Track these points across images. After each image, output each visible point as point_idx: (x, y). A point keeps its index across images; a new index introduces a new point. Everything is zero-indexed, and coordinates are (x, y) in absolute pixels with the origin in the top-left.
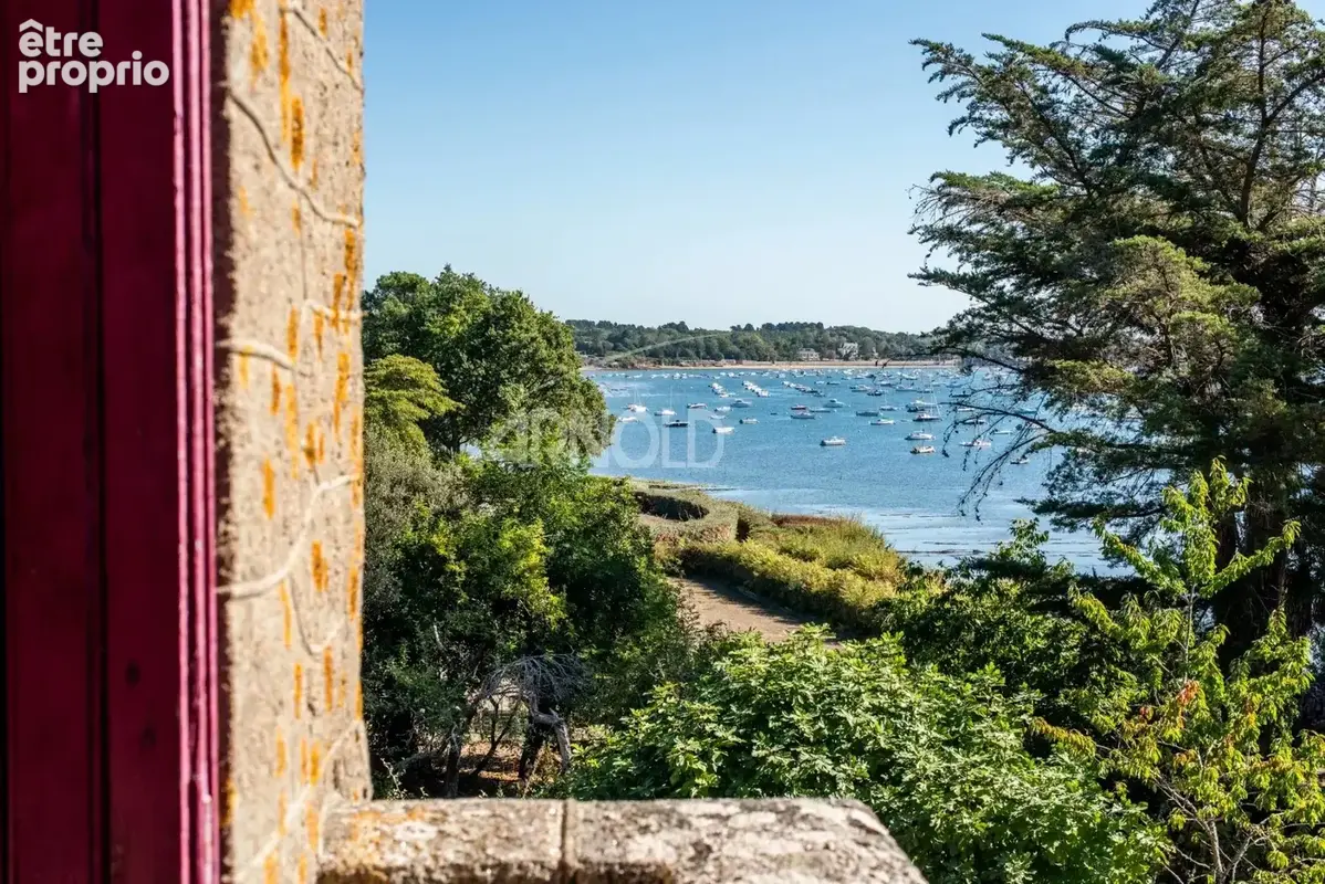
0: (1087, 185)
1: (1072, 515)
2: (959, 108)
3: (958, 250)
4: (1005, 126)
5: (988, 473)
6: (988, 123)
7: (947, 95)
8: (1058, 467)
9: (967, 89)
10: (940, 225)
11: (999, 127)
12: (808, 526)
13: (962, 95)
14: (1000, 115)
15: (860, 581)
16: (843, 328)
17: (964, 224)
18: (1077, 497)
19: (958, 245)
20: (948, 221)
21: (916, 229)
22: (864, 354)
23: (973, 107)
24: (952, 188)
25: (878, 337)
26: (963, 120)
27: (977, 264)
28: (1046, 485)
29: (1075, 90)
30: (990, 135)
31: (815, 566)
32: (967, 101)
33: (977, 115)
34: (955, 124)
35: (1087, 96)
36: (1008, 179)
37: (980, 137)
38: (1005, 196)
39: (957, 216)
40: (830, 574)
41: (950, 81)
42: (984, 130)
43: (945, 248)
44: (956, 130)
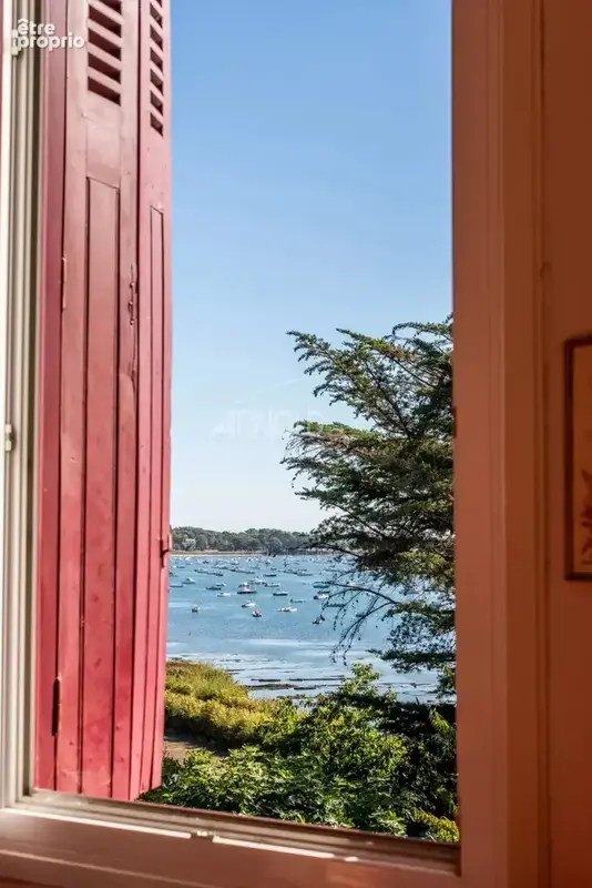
0: (406, 431)
1: (408, 661)
2: (320, 378)
3: (315, 475)
4: (350, 391)
5: (352, 631)
6: (341, 389)
7: (311, 370)
8: (399, 627)
9: (324, 366)
10: (302, 457)
11: (347, 392)
12: (178, 669)
13: (323, 369)
14: (346, 384)
15: (223, 709)
16: (185, 529)
17: (319, 457)
18: (410, 648)
19: (315, 471)
20: (308, 455)
21: (285, 460)
22: (200, 546)
23: (329, 378)
24: (309, 433)
25: (210, 534)
26: (324, 387)
27: (329, 485)
28: (389, 639)
29: (397, 368)
30: (339, 398)
31: (191, 699)
32: (326, 373)
33: (332, 383)
34: (319, 389)
35: (405, 373)
36: (344, 427)
37: (332, 398)
38: (348, 439)
39: (313, 451)
40: (202, 704)
41: (313, 361)
42: (335, 394)
43: (306, 474)
44: (319, 394)
